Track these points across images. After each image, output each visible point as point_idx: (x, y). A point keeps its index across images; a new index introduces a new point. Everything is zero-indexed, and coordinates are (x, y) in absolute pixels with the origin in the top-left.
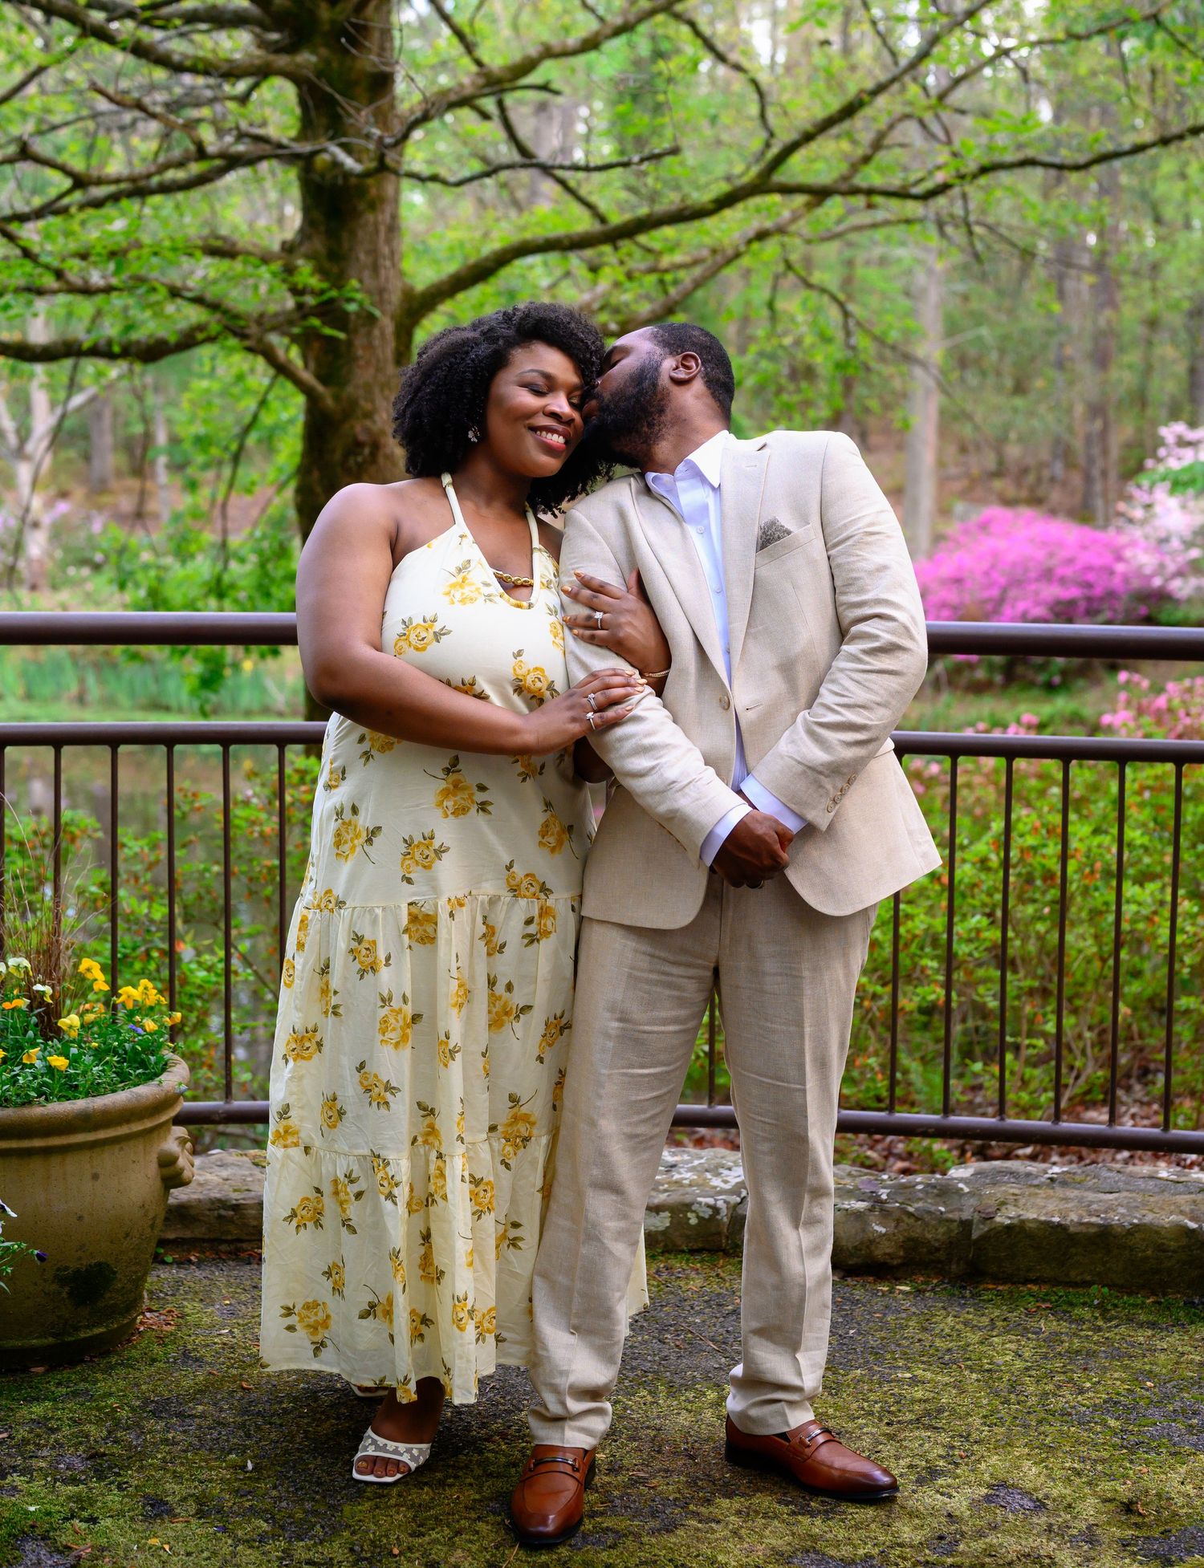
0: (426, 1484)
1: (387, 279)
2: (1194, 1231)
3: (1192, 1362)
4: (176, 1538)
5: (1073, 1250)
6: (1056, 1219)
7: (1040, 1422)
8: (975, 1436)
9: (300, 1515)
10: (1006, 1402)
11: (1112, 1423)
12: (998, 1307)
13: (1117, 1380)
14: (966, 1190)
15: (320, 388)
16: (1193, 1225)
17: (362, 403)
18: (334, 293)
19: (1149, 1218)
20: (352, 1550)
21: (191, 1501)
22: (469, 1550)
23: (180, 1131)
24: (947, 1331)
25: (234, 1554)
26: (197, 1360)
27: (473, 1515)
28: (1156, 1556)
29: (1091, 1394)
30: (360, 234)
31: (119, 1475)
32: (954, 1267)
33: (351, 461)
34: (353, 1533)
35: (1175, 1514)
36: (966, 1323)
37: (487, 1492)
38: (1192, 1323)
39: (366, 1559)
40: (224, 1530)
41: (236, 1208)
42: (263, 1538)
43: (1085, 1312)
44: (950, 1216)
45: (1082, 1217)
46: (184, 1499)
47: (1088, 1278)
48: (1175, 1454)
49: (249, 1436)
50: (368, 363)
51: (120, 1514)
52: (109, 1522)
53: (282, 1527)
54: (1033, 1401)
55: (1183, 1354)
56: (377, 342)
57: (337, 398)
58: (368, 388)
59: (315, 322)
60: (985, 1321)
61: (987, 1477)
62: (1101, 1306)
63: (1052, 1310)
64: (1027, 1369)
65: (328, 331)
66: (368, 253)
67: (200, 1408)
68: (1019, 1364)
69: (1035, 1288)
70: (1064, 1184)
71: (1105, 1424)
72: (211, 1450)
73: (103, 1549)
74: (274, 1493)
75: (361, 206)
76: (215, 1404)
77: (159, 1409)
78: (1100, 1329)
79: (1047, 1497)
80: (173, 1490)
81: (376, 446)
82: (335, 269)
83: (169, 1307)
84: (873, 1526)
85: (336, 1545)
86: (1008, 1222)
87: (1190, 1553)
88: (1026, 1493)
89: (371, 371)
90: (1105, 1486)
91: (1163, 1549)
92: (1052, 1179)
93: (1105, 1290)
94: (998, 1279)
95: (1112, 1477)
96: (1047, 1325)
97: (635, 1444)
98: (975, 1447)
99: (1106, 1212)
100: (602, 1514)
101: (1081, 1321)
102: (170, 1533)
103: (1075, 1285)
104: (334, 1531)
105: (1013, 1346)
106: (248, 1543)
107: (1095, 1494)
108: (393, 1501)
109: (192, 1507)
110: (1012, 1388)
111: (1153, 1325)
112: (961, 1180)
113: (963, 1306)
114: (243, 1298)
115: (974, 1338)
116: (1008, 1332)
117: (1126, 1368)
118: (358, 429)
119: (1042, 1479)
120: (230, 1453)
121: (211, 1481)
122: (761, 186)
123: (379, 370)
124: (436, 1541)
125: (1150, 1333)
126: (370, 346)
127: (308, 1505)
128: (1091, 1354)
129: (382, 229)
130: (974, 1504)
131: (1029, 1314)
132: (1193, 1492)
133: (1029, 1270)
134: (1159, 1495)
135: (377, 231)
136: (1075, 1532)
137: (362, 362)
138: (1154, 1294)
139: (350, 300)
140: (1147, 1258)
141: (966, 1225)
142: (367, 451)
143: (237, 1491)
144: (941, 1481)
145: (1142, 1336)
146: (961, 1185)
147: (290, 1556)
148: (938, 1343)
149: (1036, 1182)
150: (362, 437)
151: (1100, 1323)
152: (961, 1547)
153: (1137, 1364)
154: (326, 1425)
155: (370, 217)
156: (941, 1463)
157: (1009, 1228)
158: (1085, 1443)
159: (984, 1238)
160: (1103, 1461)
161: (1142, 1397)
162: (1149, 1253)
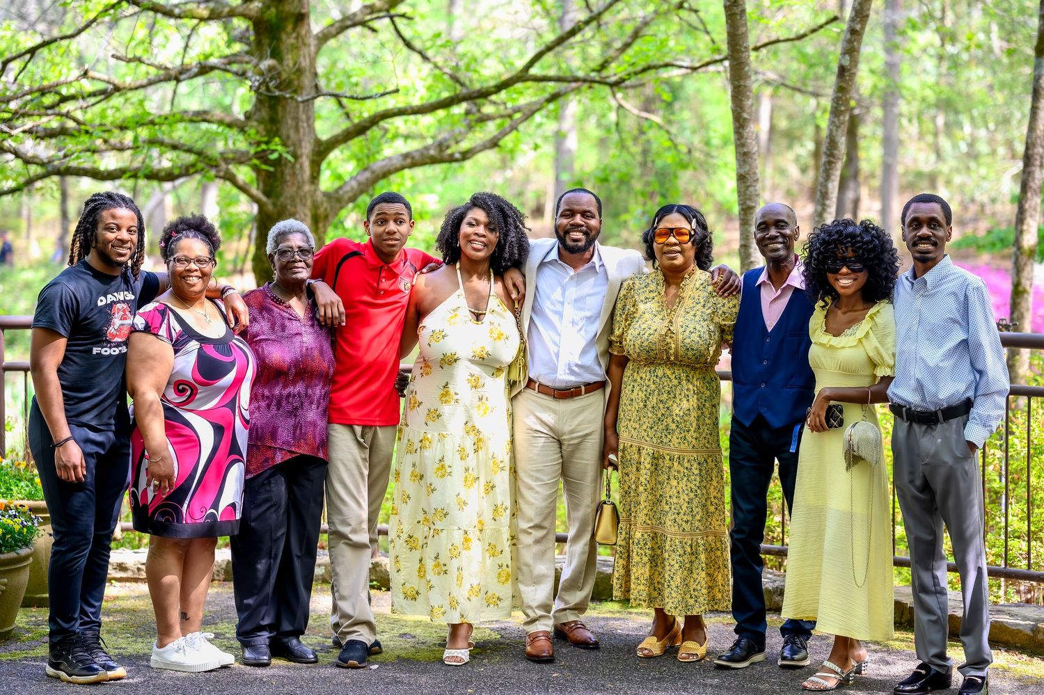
1: (304, 134)
15: (266, 201)
17: (289, 207)
18: (264, 147)
30: (288, 109)
50: (293, 184)
57: (275, 205)
58: (293, 199)
59: (256, 162)
65: (265, 167)
66: (293, 119)
82: (271, 129)
122: (522, 77)
126: (294, 174)
135: (298, 107)
137: (289, 184)
139: (273, 151)
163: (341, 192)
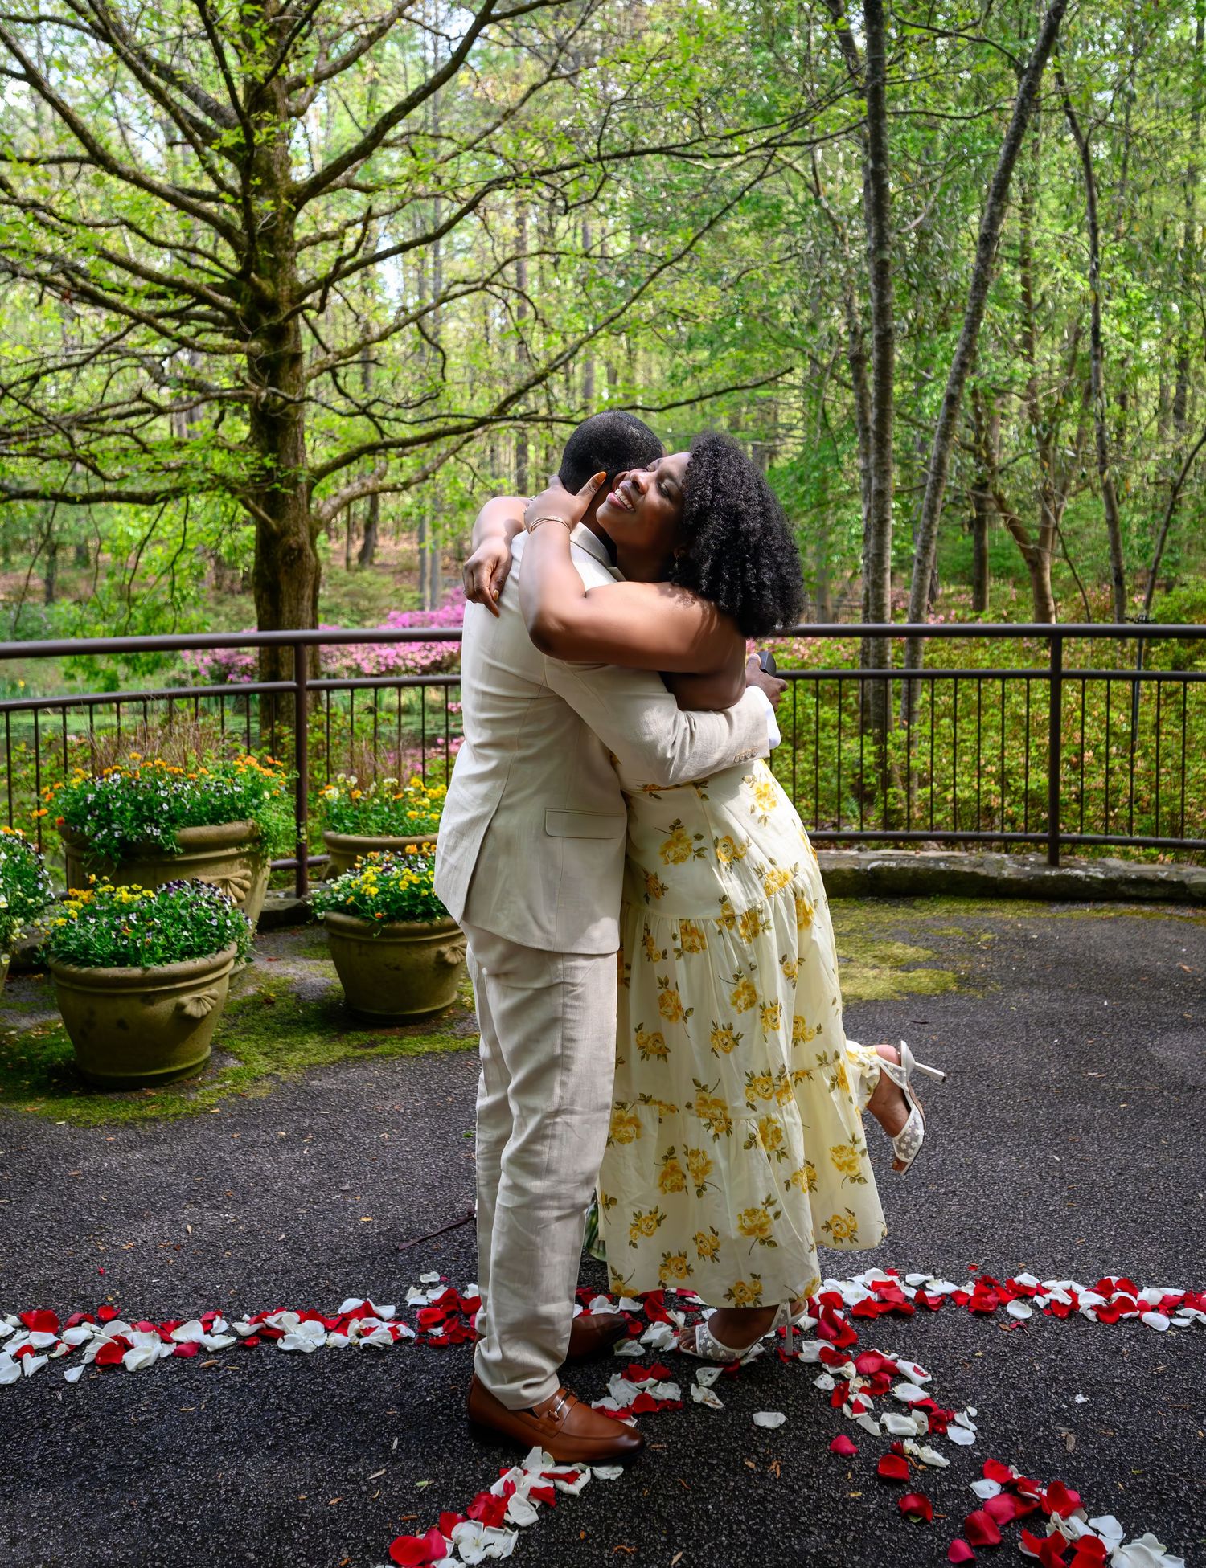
1: (304, 462)
2: (857, 870)
3: (872, 917)
13: (849, 924)
15: (269, 520)
16: (857, 868)
17: (292, 527)
18: (289, 471)
19: (839, 867)
30: (288, 438)
33: (288, 559)
35: (902, 959)
38: (862, 906)
48: (888, 943)
50: (294, 505)
55: (866, 915)
56: (298, 494)
57: (278, 525)
58: (294, 520)
59: (277, 485)
66: (292, 449)
75: (288, 424)
79: (853, 958)
81: (301, 550)
87: (915, 968)
89: (296, 510)
90: (871, 954)
91: (905, 968)
95: (871, 951)
118: (290, 541)
123: (300, 510)
126: (295, 497)
132: (903, 953)
134: (892, 954)
137: (291, 506)
142: (296, 553)
150: (293, 546)
155: (293, 430)
163: (322, 514)
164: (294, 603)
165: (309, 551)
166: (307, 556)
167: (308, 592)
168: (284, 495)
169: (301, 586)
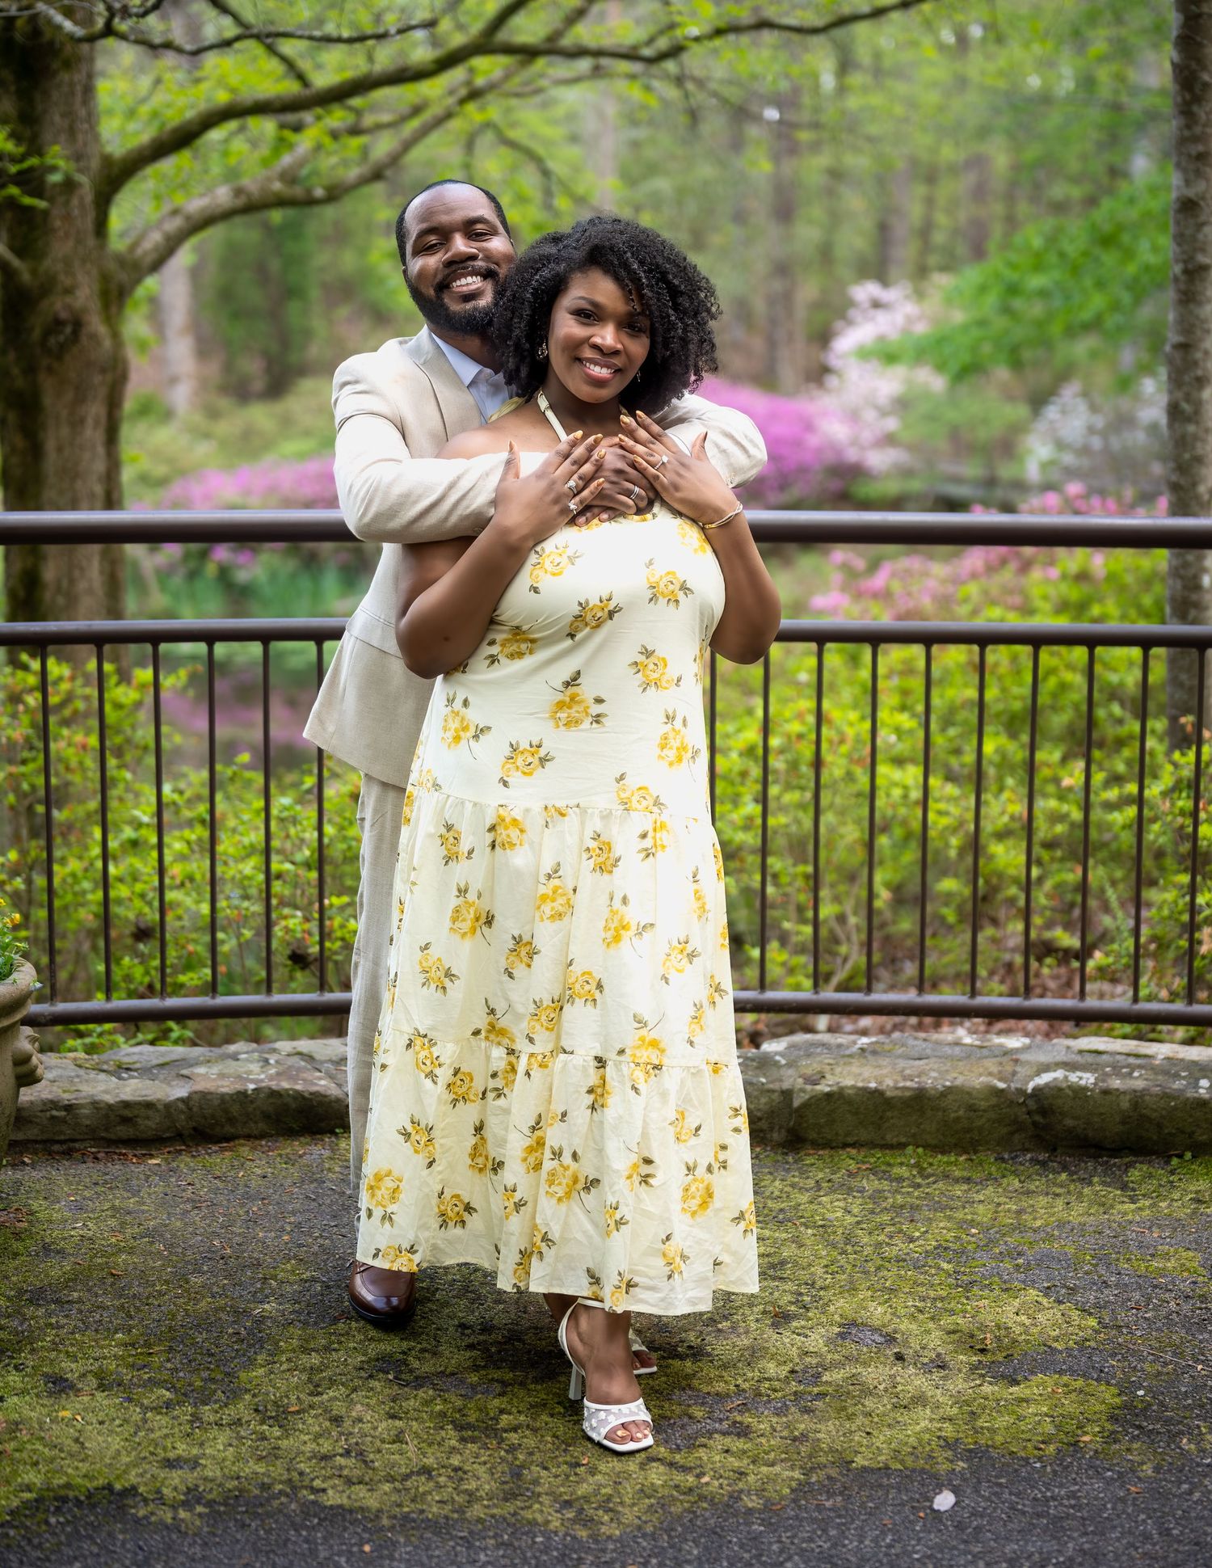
0: (313, 1350)
1: (85, 144)
2: (1002, 1091)
3: (1009, 1210)
4: (85, 1409)
5: (889, 1114)
6: (873, 1085)
7: (878, 1269)
8: (819, 1283)
9: (198, 1383)
10: (844, 1252)
11: (945, 1266)
12: (821, 1170)
13: (942, 1229)
14: (783, 1062)
15: (16, 262)
16: (1002, 1085)
17: (62, 277)
18: (34, 161)
19: (958, 1082)
20: (256, 1410)
21: (90, 1377)
22: (368, 1405)
23: (27, 1031)
24: (777, 1193)
25: (145, 1421)
26: (58, 1252)
27: (363, 1374)
28: (1003, 1377)
29: (921, 1242)
30: (55, 95)
31: (12, 1358)
32: (775, 1136)
33: (52, 341)
34: (254, 1396)
35: (1015, 1341)
36: (793, 1186)
37: (372, 1353)
38: (1004, 1176)
39: (270, 1418)
40: (130, 1400)
41: (69, 1108)
42: (168, 1405)
43: (903, 1171)
44: (771, 1086)
45: (896, 1082)
46: (84, 1375)
47: (903, 1140)
48: (1007, 1290)
49: (131, 1318)
50: (67, 235)
51: (23, 1392)
52: (15, 1399)
53: (185, 1395)
54: (868, 1250)
55: (999, 1204)
56: (76, 212)
57: (34, 272)
58: (67, 262)
59: (14, 190)
60: (811, 1183)
61: (837, 1318)
62: (917, 1165)
63: (873, 1171)
64: (858, 1223)
65: (27, 201)
66: (63, 116)
67: (75, 1294)
68: (849, 1219)
69: (853, 1152)
70: (874, 1053)
71: (939, 1268)
72: (96, 1331)
73: (17, 1424)
74: (169, 1365)
75: (55, 65)
76: (89, 1290)
77: (37, 1297)
78: (919, 1186)
79: (895, 1332)
80: (71, 1369)
81: (78, 324)
82: (28, 133)
83: (16, 1206)
84: (740, 1365)
85: (241, 1406)
86: (827, 1089)
87: (1033, 1373)
88: (875, 1330)
89: (71, 243)
90: (947, 1321)
91: (1009, 1371)
92: (862, 1050)
93: (920, 1150)
94: (817, 1145)
95: (952, 1312)
96: (870, 1184)
97: (501, 1306)
98: (822, 1293)
99: (919, 1076)
100: (484, 1367)
101: (900, 1179)
102: (78, 1406)
103: (891, 1147)
104: (234, 1395)
105: (841, 1204)
106: (156, 1409)
107: (940, 1328)
108: (285, 1367)
109: (94, 1383)
110: (847, 1241)
111: (968, 1180)
112: (777, 1053)
113: (788, 1171)
114: (87, 1194)
115: (804, 1198)
116: (834, 1192)
117: (950, 1218)
118: (57, 305)
119: (889, 1317)
120: (116, 1332)
121: (105, 1358)
122: (485, 45)
123: (79, 241)
124: (335, 1398)
125: (965, 1187)
126: (67, 217)
127: (205, 1374)
128: (917, 1208)
129: (79, 88)
130: (829, 1341)
131: (851, 1174)
132: (1028, 1322)
133: (848, 1134)
134: (998, 1327)
135: (73, 93)
136: (926, 1360)
137: (61, 233)
138: (966, 1152)
139: (54, 169)
140: (958, 1119)
141: (787, 1094)
142: (68, 330)
143: (133, 1366)
144: (795, 1324)
145: (959, 1190)
146: (778, 1058)
147: (199, 1419)
148: (770, 1204)
149: (848, 1052)
150: (64, 315)
151: (919, 1180)
152: (824, 1379)
153: (959, 1215)
154: (203, 1304)
155: (65, 76)
156: (793, 1308)
157: (829, 1095)
158: (923, 1284)
159: (806, 1105)
160: (942, 1299)
161: (969, 1243)
162: (961, 1113)
163: (139, 251)
164: (65, 431)
165: (96, 325)
166: (94, 337)
167: (95, 410)
168: (46, 213)
169: (81, 398)
